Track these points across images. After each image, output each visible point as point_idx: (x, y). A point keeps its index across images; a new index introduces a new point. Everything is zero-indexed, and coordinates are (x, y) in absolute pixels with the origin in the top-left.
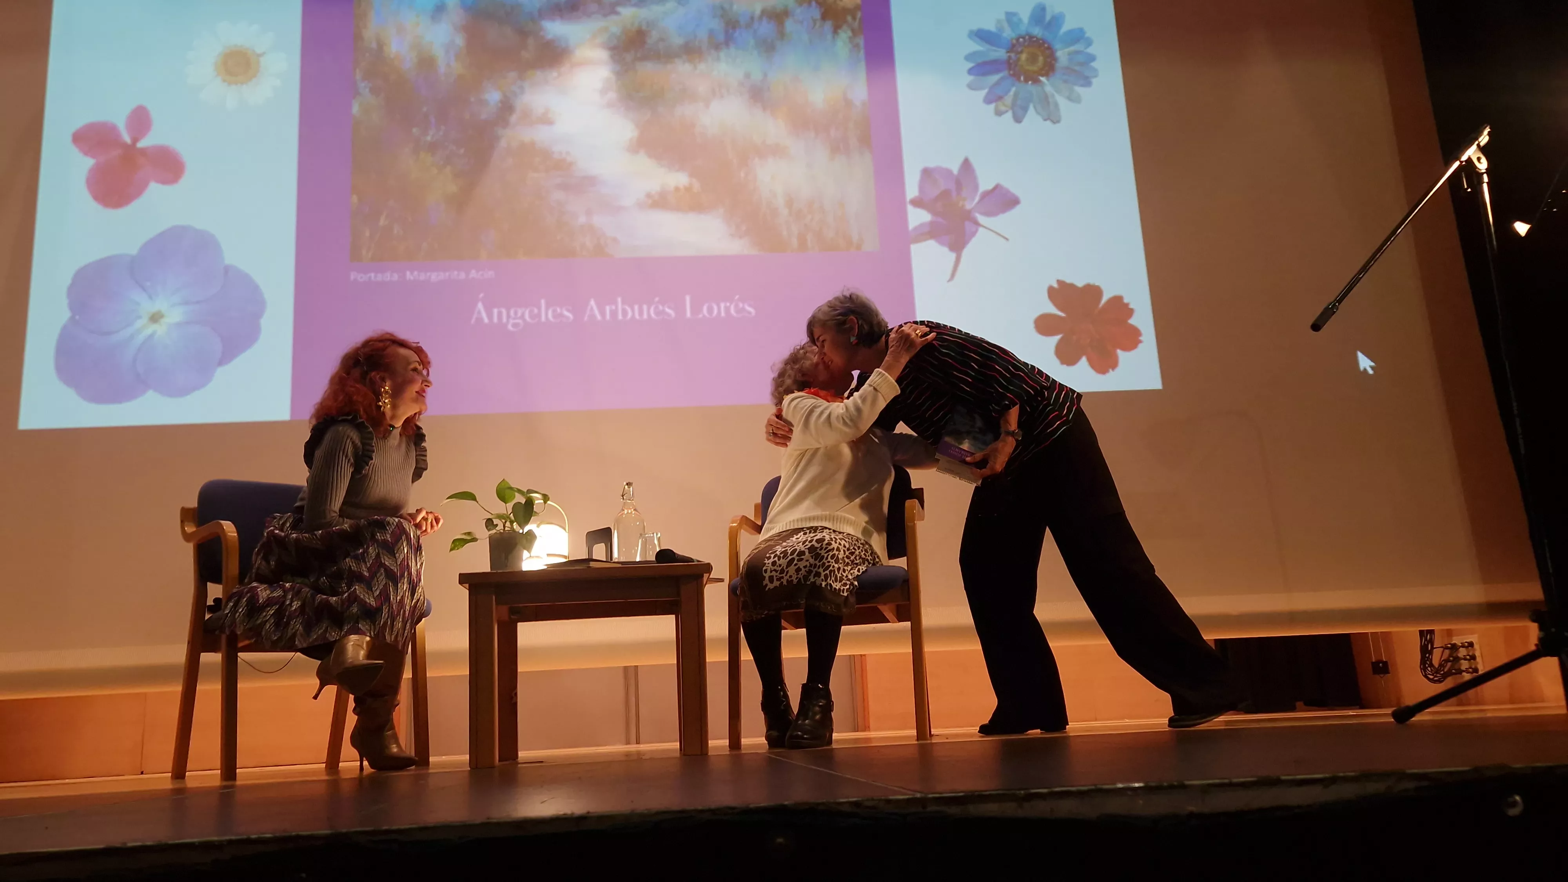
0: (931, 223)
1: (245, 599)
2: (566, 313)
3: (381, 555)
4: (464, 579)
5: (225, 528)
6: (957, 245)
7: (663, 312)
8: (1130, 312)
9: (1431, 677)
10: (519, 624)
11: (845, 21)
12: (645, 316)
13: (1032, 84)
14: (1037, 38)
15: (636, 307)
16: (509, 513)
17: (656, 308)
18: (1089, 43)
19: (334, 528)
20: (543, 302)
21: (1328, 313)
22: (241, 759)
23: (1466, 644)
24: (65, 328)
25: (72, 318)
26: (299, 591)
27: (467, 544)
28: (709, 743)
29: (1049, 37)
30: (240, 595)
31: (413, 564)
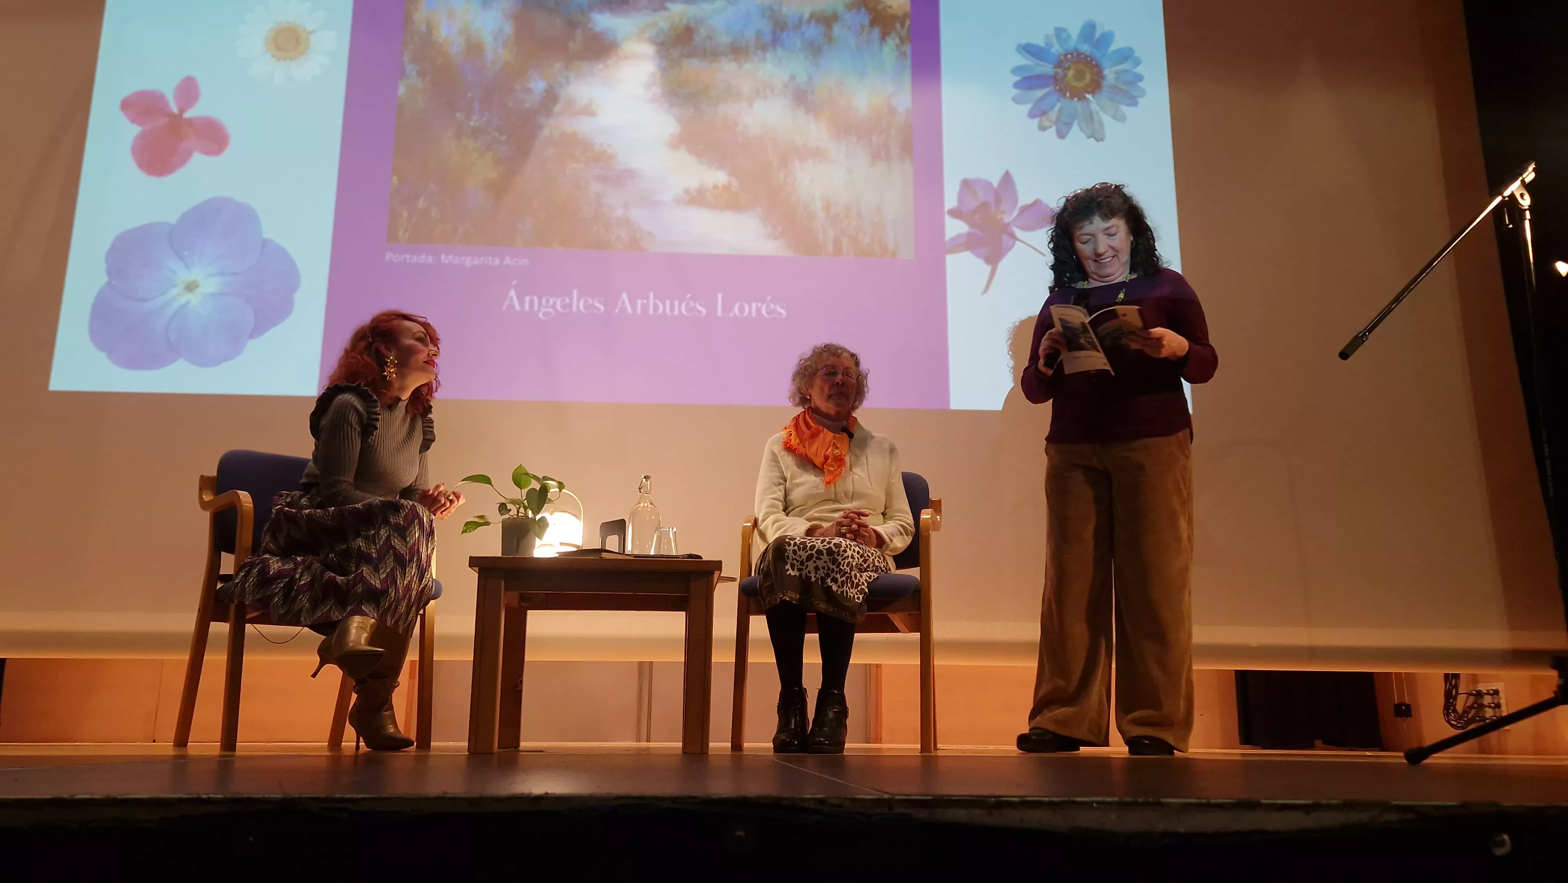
0: (969, 235)
1: (256, 570)
2: (597, 305)
3: (392, 538)
4: (474, 562)
5: (241, 497)
6: (993, 259)
7: (694, 309)
9: (1455, 723)
10: (529, 612)
11: (894, 29)
12: (676, 312)
13: (1077, 101)
14: (1085, 55)
15: (668, 303)
16: (524, 499)
17: (687, 305)
18: (1137, 62)
19: (347, 507)
20: (575, 292)
21: (1357, 342)
22: (242, 733)
23: (1491, 691)
24: (101, 292)
25: (109, 283)
26: (309, 567)
27: (478, 528)
28: (710, 744)
29: (1097, 54)
30: (252, 565)
31: (424, 549)
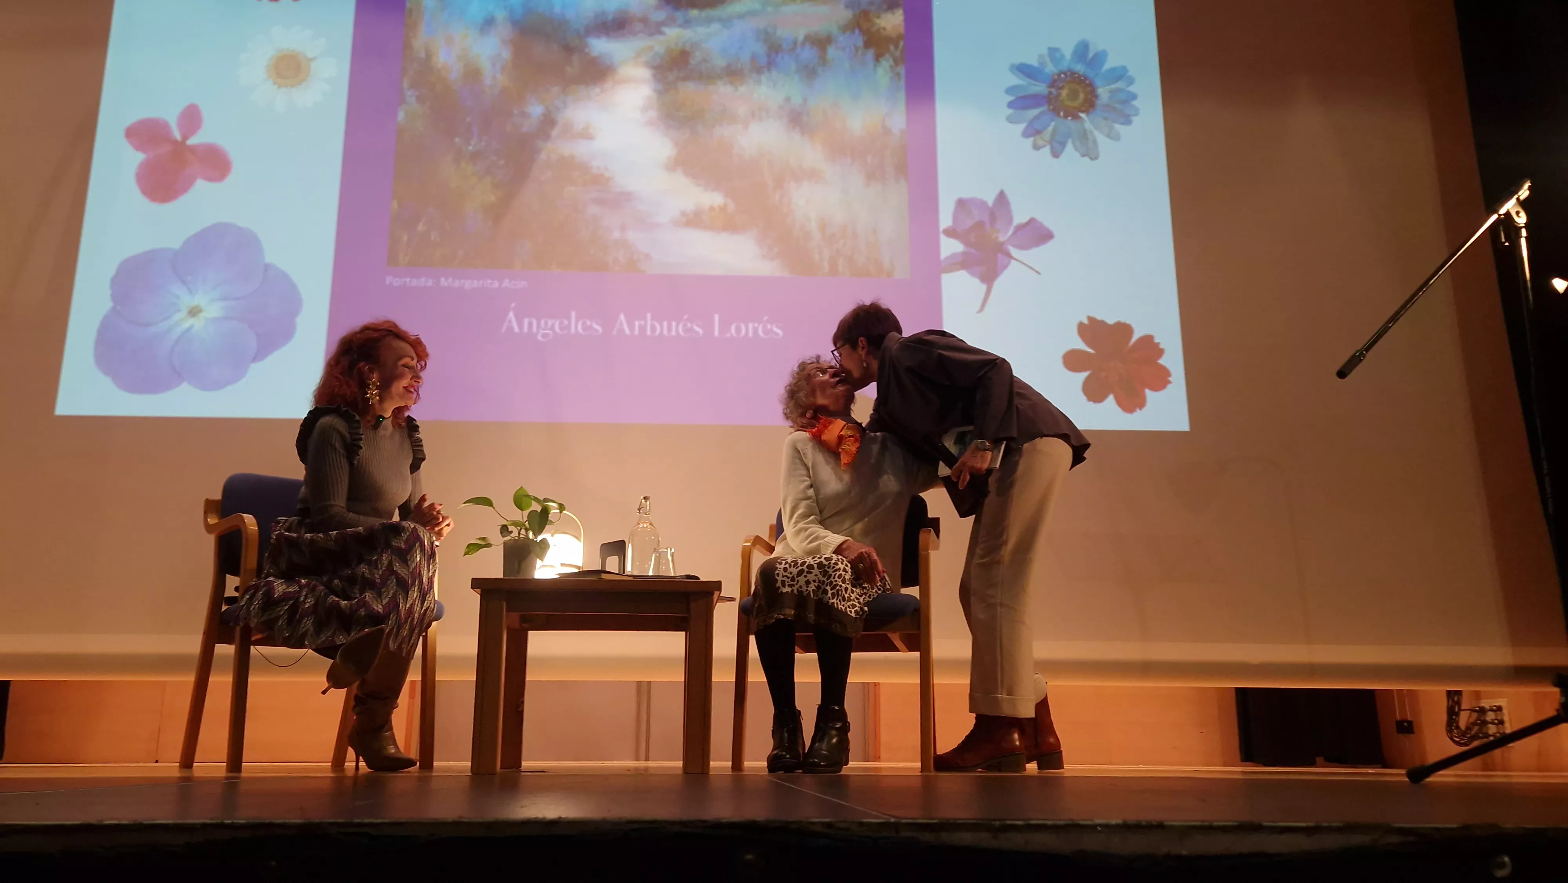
0: (963, 254)
1: (261, 592)
2: (595, 326)
3: (394, 563)
4: (477, 583)
5: (246, 521)
6: (989, 277)
7: (691, 330)
8: (1160, 352)
9: (1457, 739)
10: (530, 633)
11: (888, 50)
12: (674, 333)
13: (1072, 119)
14: (1079, 75)
15: (665, 324)
16: (525, 521)
17: (685, 325)
18: (1131, 81)
19: (348, 531)
20: (573, 314)
21: (1354, 361)
22: (247, 754)
23: (1495, 708)
24: (106, 318)
25: (113, 309)
26: (313, 590)
27: (481, 550)
28: (711, 763)
29: (1090, 74)
30: (257, 588)
31: (425, 571)
